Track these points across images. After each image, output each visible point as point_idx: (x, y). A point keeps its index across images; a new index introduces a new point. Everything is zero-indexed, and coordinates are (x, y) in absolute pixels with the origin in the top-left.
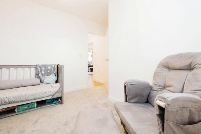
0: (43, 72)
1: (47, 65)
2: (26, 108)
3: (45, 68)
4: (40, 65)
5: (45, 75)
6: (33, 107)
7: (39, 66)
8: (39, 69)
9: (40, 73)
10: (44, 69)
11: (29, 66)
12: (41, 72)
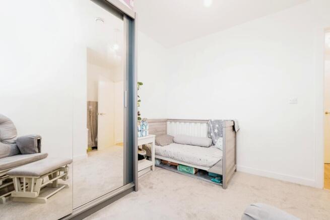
0: (216, 131)
1: (221, 120)
2: (185, 170)
3: (219, 126)
4: (213, 120)
5: (219, 135)
6: (190, 172)
7: (211, 121)
8: (211, 125)
9: (212, 131)
10: (217, 126)
11: (202, 121)
12: (214, 130)
